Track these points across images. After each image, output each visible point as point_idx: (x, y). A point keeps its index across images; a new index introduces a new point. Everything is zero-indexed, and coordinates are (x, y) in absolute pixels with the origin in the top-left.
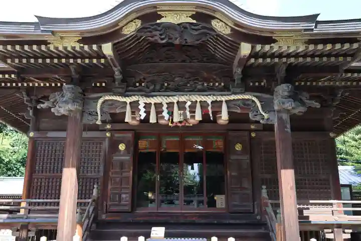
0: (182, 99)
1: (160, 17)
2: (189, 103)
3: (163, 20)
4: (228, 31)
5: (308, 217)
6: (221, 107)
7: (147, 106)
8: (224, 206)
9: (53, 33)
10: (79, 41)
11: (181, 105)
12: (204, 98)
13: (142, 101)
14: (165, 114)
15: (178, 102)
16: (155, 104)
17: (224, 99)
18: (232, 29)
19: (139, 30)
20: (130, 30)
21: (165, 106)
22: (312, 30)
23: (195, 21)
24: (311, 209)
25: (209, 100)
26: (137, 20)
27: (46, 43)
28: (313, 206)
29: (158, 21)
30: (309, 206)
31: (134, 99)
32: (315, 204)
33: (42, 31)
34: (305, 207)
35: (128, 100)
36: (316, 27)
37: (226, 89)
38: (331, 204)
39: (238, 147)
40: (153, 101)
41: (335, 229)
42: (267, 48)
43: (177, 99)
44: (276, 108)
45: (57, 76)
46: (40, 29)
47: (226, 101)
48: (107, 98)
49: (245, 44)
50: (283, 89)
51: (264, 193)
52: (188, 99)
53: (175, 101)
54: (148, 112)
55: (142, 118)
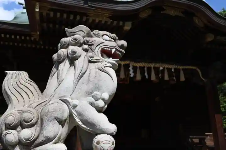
0: (157, 65)
1: (164, 10)
2: (161, 68)
3: (165, 12)
12: (170, 67)
13: (132, 64)
14: (146, 74)
15: (154, 68)
16: (140, 67)
17: (181, 67)
20: (143, 15)
21: (146, 69)
25: (173, 67)
26: (149, 9)
29: (162, 12)
31: (127, 62)
40: (138, 65)
43: (154, 65)
46: (88, 4)
47: (183, 69)
49: (210, 34)
53: (152, 66)
54: (135, 72)
55: (132, 76)
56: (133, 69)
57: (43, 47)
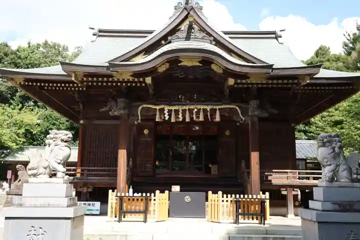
0: (192, 107)
1: (180, 62)
2: (196, 110)
3: (182, 64)
4: (221, 71)
5: (271, 181)
6: (216, 112)
7: (170, 111)
8: (216, 173)
9: (117, 71)
10: (131, 76)
11: (191, 111)
12: (205, 107)
13: (167, 108)
14: (180, 116)
15: (189, 109)
16: (175, 110)
17: (218, 107)
18: (224, 70)
19: (168, 70)
20: (162, 69)
21: (181, 111)
22: (270, 73)
23: (201, 65)
24: (273, 175)
25: (209, 108)
26: (166, 64)
27: (112, 76)
28: (274, 174)
29: (179, 64)
30: (272, 174)
32: (276, 172)
33: (112, 71)
34: (269, 174)
35: (158, 108)
36: (272, 71)
37: (219, 101)
38: (287, 172)
39: (227, 133)
40: (173, 108)
41: (288, 189)
42: (244, 81)
43: (188, 107)
44: (250, 114)
45: (111, 90)
46: (110, 70)
47: (219, 109)
48: (144, 106)
49: (231, 79)
50: (254, 103)
51: (243, 165)
52: (195, 108)
53: (187, 109)
54: (170, 115)
55: (167, 119)
56: (168, 112)
57: (81, 89)
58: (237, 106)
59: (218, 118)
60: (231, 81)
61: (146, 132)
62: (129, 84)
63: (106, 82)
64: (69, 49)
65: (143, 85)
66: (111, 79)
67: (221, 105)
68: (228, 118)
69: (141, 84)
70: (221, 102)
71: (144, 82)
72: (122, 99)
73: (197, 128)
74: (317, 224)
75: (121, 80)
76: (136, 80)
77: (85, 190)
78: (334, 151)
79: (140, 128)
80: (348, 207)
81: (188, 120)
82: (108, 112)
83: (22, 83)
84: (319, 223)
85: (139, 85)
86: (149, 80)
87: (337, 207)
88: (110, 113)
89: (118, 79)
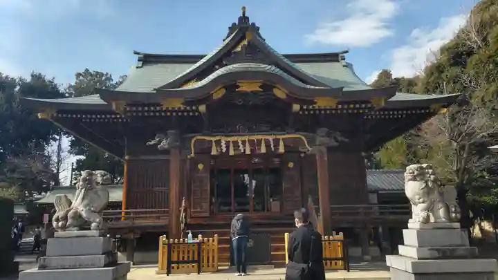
0: (251, 138)
1: (238, 87)
3: (240, 89)
4: (284, 96)
6: (279, 143)
7: (228, 144)
8: (278, 210)
10: (183, 104)
11: (251, 142)
12: (267, 137)
13: (224, 140)
15: (249, 140)
16: (233, 142)
17: (281, 137)
18: (288, 95)
19: (224, 96)
20: (217, 96)
21: (240, 143)
23: (261, 90)
25: (271, 138)
26: (222, 89)
27: (159, 105)
29: (237, 90)
31: (218, 138)
35: (213, 139)
36: (342, 95)
37: (283, 130)
39: (291, 165)
40: (231, 139)
42: (310, 107)
44: (318, 143)
47: (283, 139)
48: (199, 137)
49: (296, 105)
51: (310, 200)
53: (247, 139)
54: (228, 147)
55: (224, 151)
56: (225, 144)
57: (125, 120)
58: (303, 135)
59: (282, 149)
60: (296, 107)
61: (200, 166)
62: (180, 114)
63: (153, 111)
64: (113, 78)
65: (197, 114)
66: (158, 108)
67: (284, 134)
68: (292, 149)
69: (194, 113)
70: (285, 131)
71: (197, 110)
72: (172, 131)
73: (256, 160)
74: (413, 275)
75: (170, 109)
76: (188, 108)
77: (131, 236)
78: (427, 185)
79: (194, 163)
80: (448, 254)
81: (248, 152)
82: (156, 145)
83: (55, 115)
84: (415, 274)
85: (191, 114)
86: (202, 108)
87: (436, 254)
88: (159, 146)
89: (167, 108)
